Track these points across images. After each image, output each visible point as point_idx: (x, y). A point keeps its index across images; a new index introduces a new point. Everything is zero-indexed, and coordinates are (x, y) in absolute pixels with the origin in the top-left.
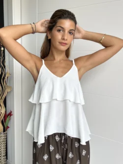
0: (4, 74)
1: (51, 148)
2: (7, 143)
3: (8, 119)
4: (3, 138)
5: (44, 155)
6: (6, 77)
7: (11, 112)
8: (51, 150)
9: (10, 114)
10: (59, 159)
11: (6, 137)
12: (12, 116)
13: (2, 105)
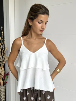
0: (3, 49)
1: (27, 93)
2: (6, 92)
3: (6, 77)
4: (3, 89)
5: (23, 97)
6: (5, 51)
7: (8, 73)
8: (28, 95)
9: (8, 74)
10: (33, 100)
11: (5, 89)
12: (9, 76)
13: (3, 68)
